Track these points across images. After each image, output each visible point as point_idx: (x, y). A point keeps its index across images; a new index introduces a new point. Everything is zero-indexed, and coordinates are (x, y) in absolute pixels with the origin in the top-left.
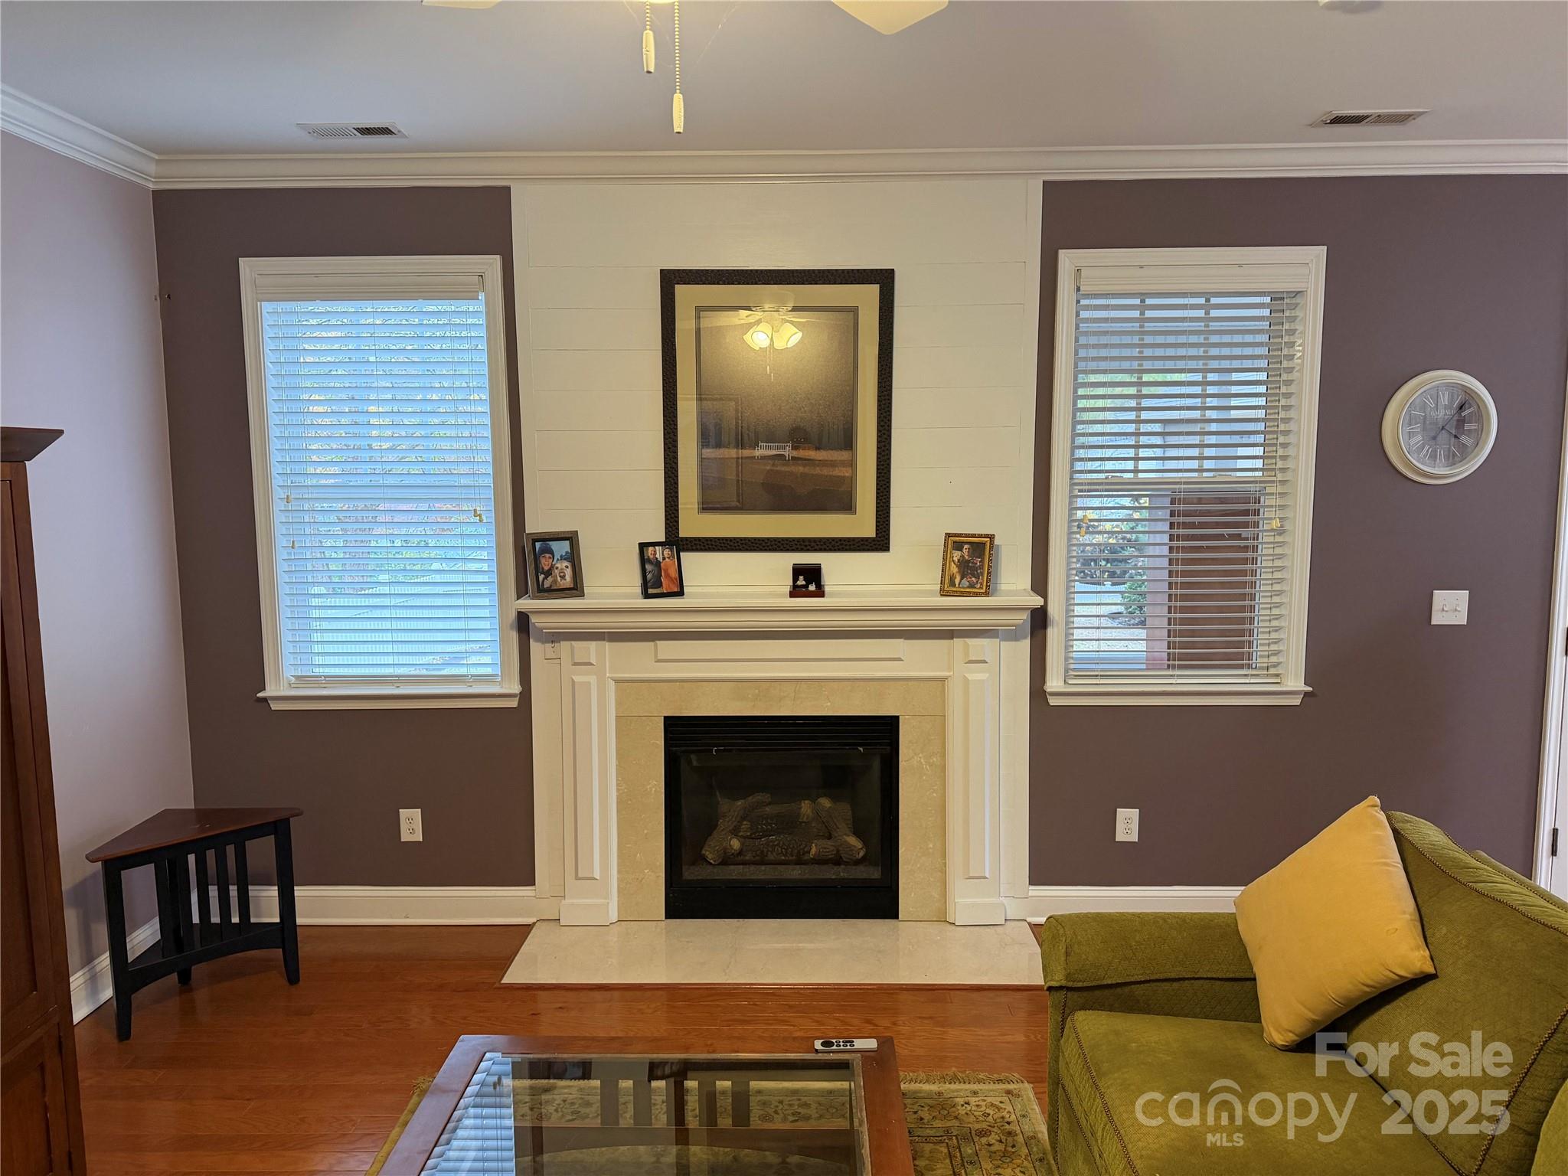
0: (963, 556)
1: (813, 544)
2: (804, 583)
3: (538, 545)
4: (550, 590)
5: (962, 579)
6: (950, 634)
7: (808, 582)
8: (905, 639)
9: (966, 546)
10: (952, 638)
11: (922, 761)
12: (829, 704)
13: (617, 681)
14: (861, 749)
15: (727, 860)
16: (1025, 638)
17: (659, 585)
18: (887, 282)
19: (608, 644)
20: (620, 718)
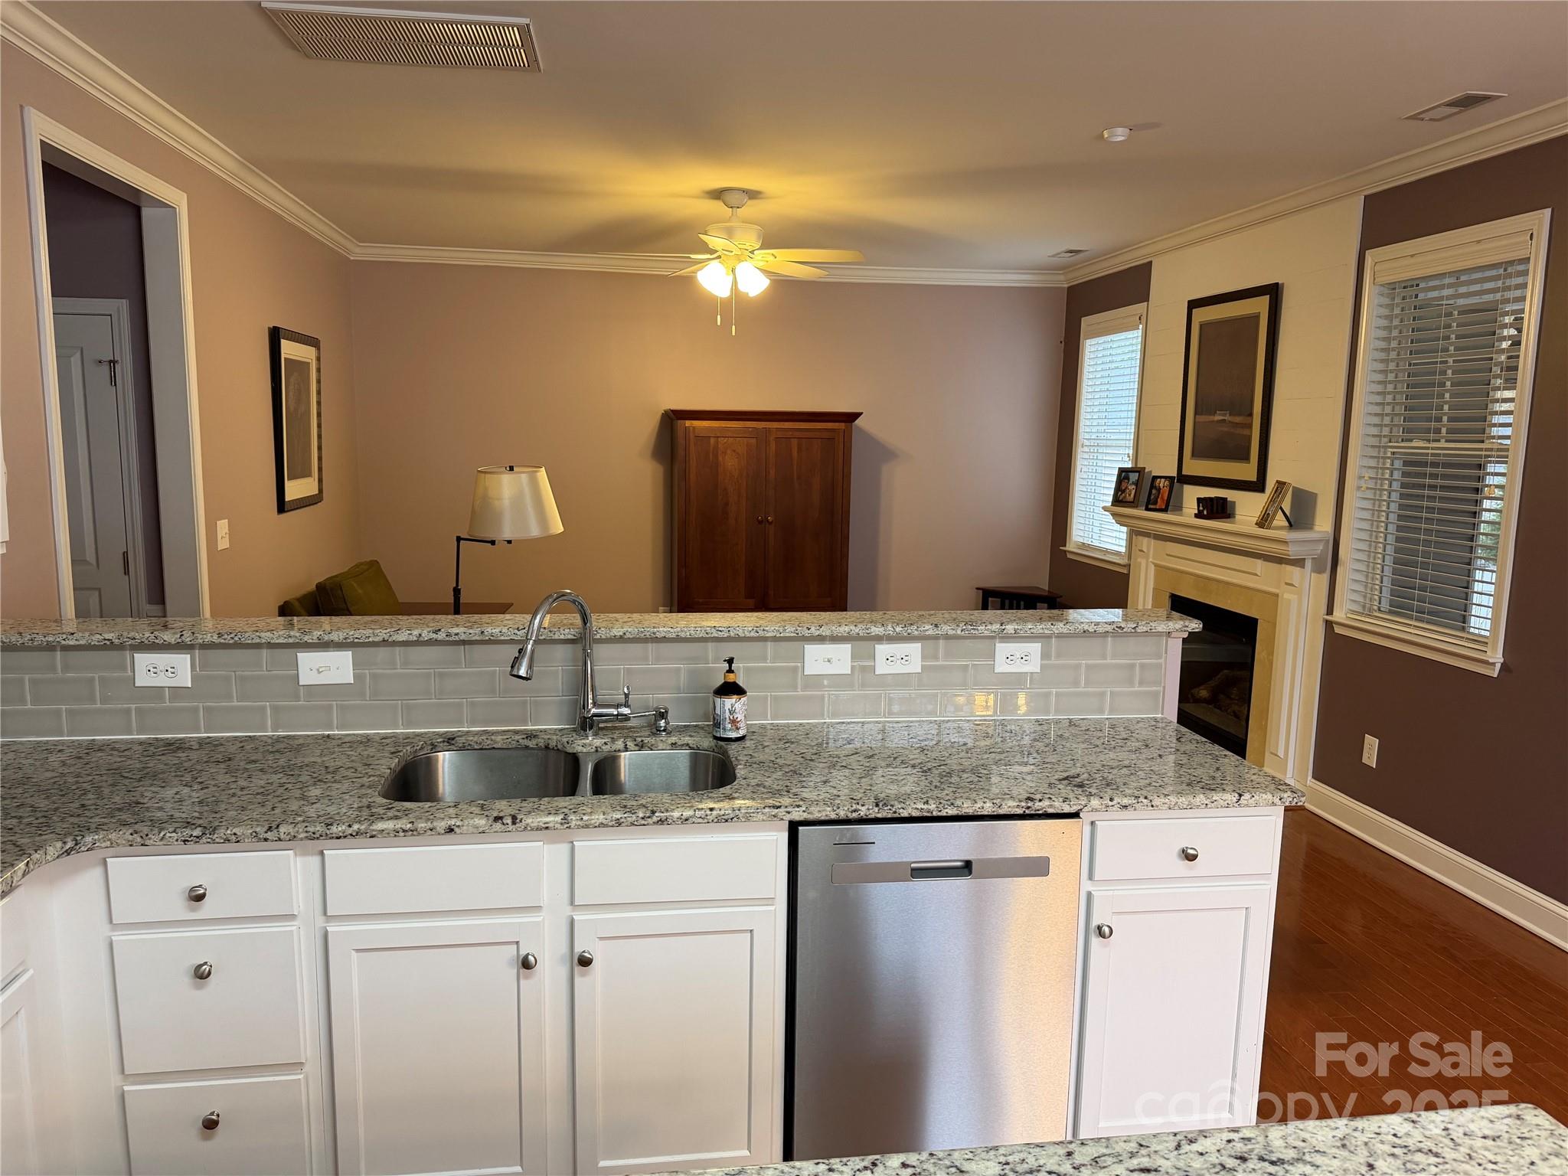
1: (1230, 484)
2: (1202, 508)
3: (1124, 474)
4: (1121, 501)
6: (1280, 560)
8: (1264, 560)
10: (1281, 564)
13: (1156, 565)
14: (1243, 638)
17: (1155, 503)
18: (1274, 292)
19: (1153, 541)
20: (1153, 589)
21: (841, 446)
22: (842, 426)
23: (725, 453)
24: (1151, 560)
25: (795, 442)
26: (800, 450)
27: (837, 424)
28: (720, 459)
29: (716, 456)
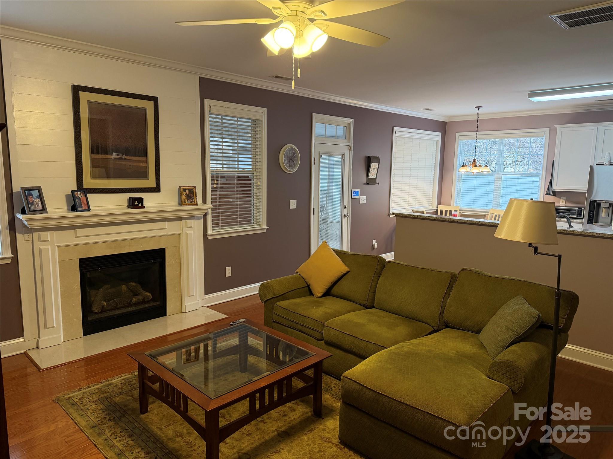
0: (186, 193)
1: (135, 190)
2: (137, 204)
3: (26, 192)
4: (34, 211)
5: (187, 201)
6: (180, 219)
7: (139, 203)
8: (167, 222)
9: (187, 190)
10: (182, 220)
11: (173, 262)
12: (142, 247)
13: (58, 247)
14: (153, 261)
15: (103, 310)
16: (201, 219)
17: (82, 207)
18: (155, 101)
19: (56, 232)
20: (60, 261)
24: (56, 245)
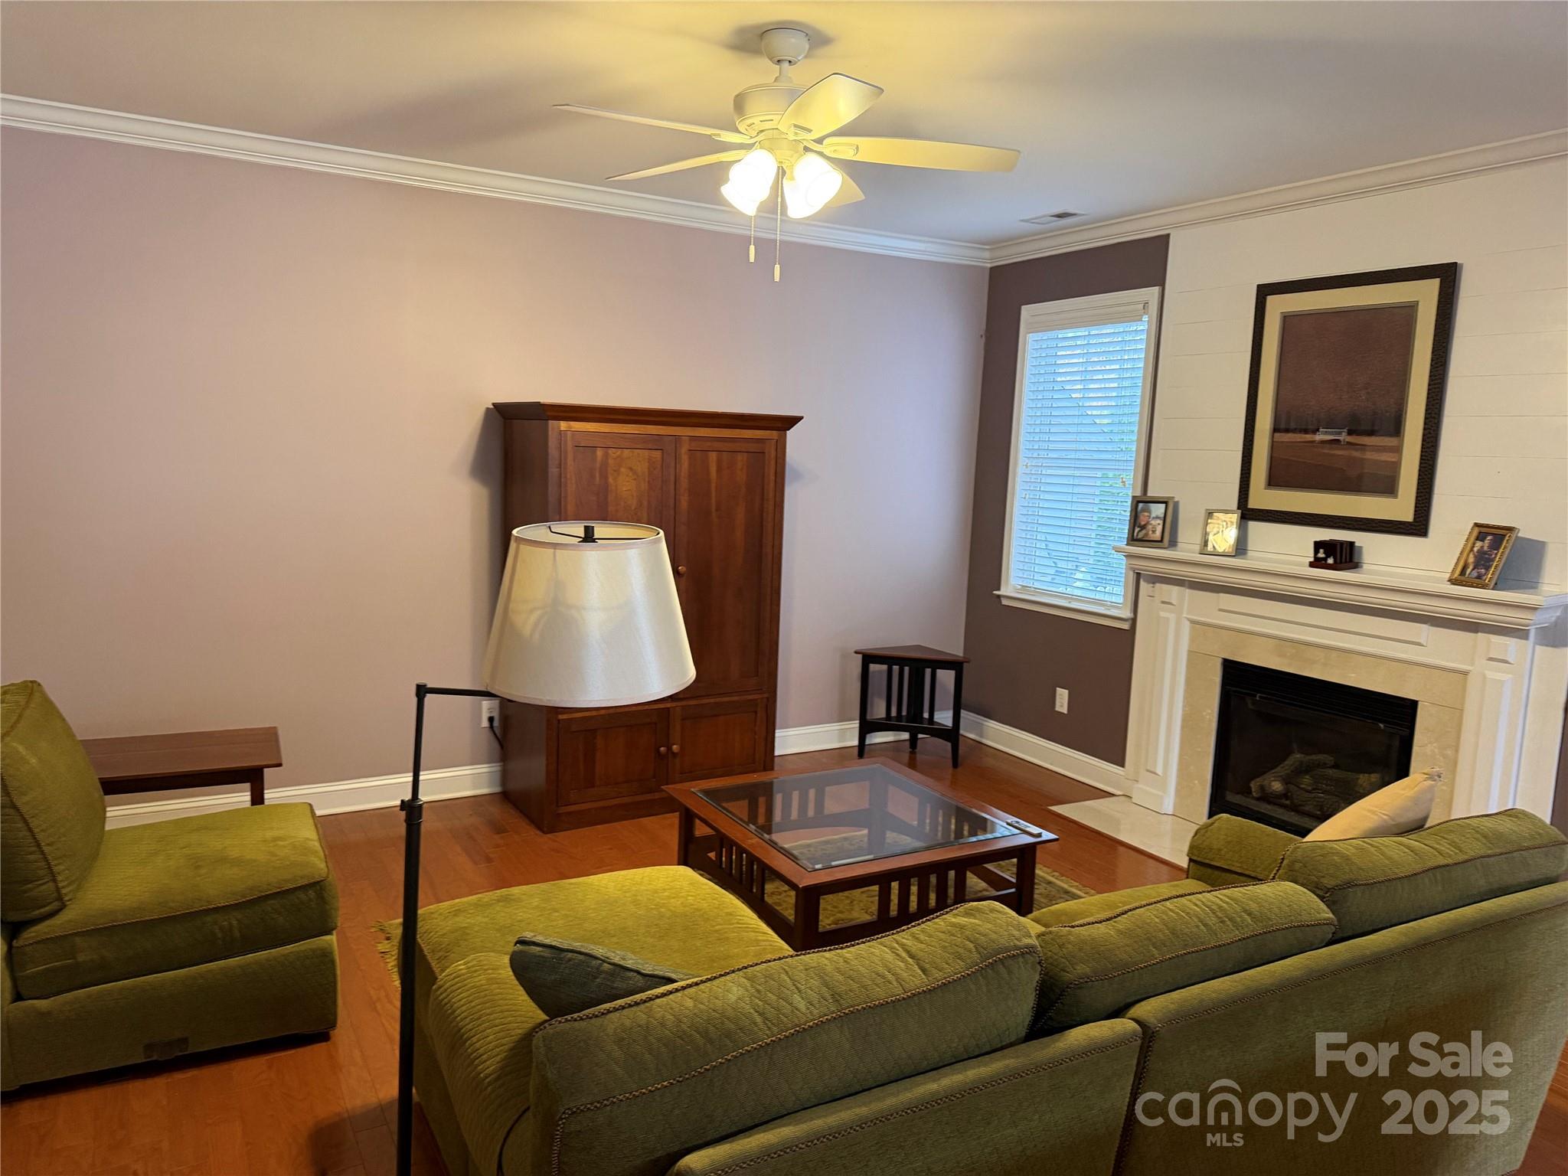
0: (1482, 547)
1: (1354, 523)
2: (1323, 556)
3: (1140, 506)
4: (1141, 541)
5: (1473, 569)
6: (1473, 627)
8: (1430, 626)
9: (1488, 537)
10: (1477, 632)
11: (1436, 750)
12: (1354, 675)
13: (1191, 622)
17: (1213, 544)
18: (1448, 276)
19: (1187, 590)
20: (1190, 652)
21: (773, 462)
22: (774, 434)
23: (617, 471)
24: (1185, 615)
25: (713, 457)
26: (719, 470)
27: (768, 432)
28: (611, 480)
29: (604, 476)
